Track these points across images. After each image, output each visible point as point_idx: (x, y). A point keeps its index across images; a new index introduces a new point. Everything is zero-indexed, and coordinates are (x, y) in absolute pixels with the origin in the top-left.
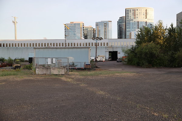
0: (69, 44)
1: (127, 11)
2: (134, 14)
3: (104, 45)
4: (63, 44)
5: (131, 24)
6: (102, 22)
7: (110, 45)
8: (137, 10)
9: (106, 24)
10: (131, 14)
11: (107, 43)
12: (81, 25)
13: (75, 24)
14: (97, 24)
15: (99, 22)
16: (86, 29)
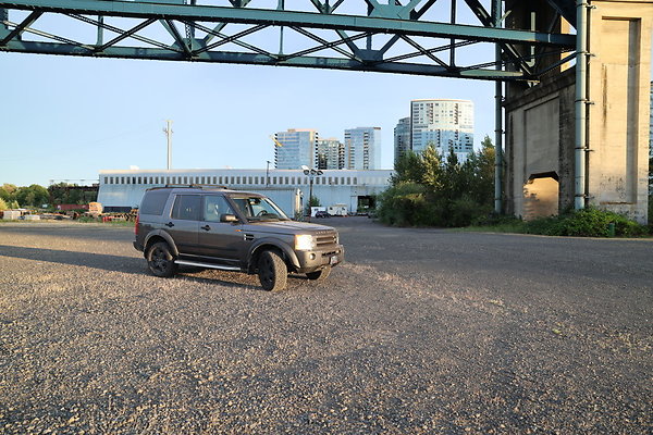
0: (275, 178)
1: (414, 107)
2: (431, 114)
3: (349, 183)
4: (263, 178)
5: (423, 136)
6: (358, 131)
7: (360, 182)
8: (437, 105)
9: (367, 135)
10: (423, 114)
11: (355, 179)
12: (311, 135)
13: (298, 134)
14: (348, 135)
15: (353, 130)
16: (323, 144)
